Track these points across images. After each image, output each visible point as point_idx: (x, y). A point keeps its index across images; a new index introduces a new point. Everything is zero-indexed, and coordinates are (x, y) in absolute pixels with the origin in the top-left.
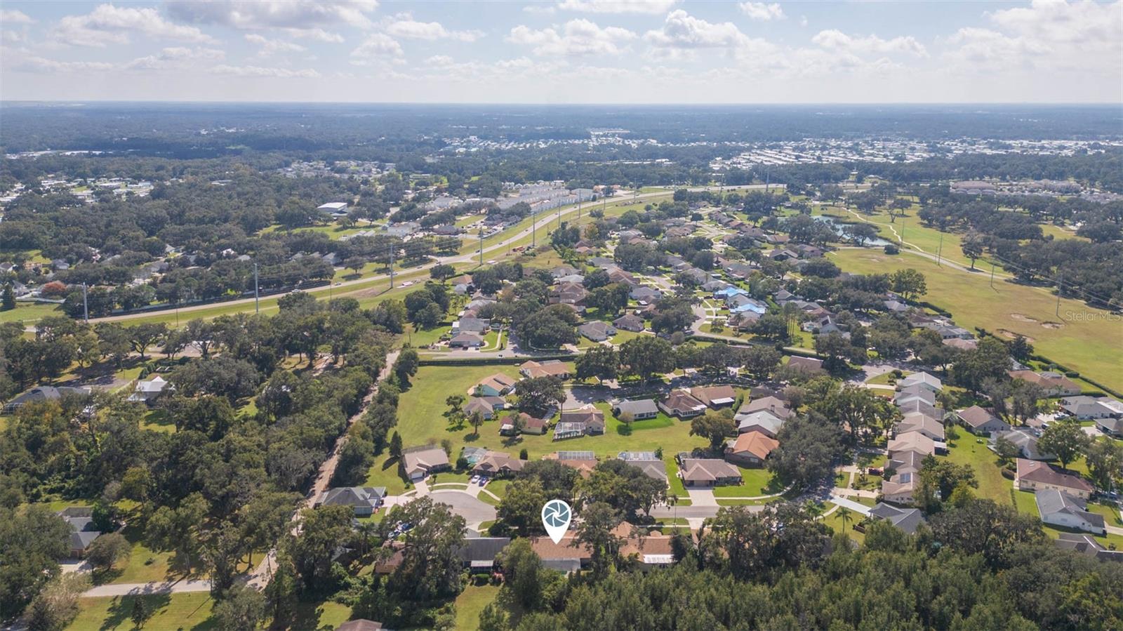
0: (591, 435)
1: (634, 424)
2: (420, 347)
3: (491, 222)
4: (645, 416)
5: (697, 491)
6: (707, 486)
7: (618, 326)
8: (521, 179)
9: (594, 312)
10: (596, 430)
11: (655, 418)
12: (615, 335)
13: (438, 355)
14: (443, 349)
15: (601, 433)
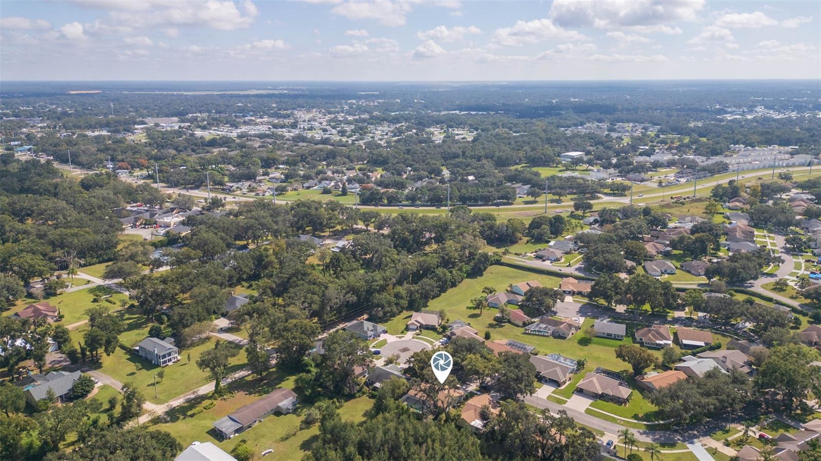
0: (555, 337)
1: (595, 339)
2: (515, 254)
3: (681, 175)
4: (613, 336)
5: (580, 397)
6: (593, 397)
7: (684, 268)
8: (754, 143)
9: (680, 254)
10: (561, 335)
11: (621, 340)
12: (673, 274)
13: (520, 261)
14: (530, 259)
15: (564, 338)
